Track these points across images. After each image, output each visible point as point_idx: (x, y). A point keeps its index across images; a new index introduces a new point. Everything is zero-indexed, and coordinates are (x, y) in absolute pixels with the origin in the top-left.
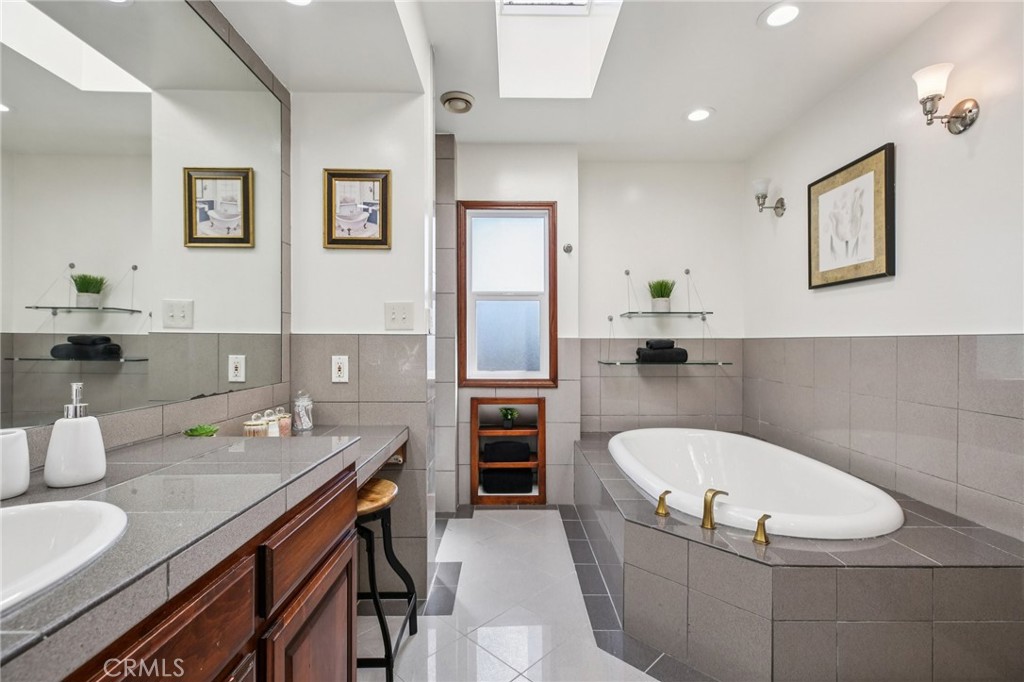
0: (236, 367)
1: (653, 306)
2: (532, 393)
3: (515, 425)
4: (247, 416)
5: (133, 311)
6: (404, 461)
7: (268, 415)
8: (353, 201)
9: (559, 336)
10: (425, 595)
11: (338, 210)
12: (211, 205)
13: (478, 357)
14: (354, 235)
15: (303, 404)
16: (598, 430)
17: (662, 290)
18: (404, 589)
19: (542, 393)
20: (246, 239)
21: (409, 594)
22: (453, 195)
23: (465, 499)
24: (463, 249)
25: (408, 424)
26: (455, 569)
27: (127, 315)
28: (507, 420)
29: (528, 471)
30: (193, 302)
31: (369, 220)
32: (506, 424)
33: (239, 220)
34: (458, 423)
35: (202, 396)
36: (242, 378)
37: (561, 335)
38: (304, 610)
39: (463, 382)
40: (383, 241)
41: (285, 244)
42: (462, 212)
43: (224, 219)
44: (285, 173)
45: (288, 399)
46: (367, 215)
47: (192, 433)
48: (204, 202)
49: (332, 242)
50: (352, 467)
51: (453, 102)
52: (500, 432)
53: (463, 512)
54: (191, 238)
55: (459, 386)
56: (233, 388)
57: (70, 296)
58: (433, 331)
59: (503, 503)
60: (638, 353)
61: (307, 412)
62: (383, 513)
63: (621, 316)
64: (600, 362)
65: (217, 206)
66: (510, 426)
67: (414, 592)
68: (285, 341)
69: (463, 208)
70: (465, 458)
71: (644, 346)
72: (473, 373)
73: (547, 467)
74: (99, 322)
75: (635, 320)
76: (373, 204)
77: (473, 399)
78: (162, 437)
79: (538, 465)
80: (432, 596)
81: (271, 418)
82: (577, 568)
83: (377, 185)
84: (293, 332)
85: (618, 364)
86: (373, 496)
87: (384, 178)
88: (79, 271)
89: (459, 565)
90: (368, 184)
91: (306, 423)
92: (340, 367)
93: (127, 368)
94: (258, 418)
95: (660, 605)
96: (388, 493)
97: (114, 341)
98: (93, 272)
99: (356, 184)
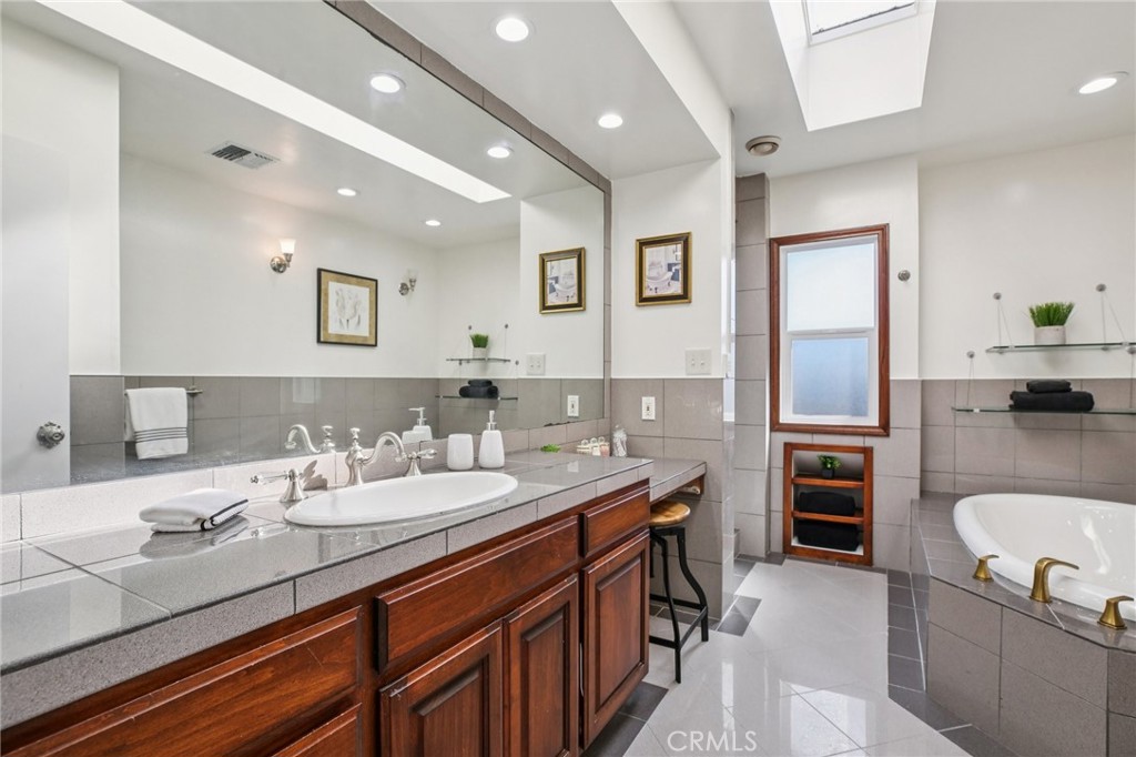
0: (573, 405)
1: (1037, 336)
2: (858, 442)
3: (835, 475)
4: (579, 442)
5: (505, 361)
6: (702, 491)
7: (594, 442)
8: (659, 263)
9: (891, 378)
10: (719, 616)
11: (647, 272)
12: (556, 279)
13: (794, 400)
14: (661, 293)
15: (620, 436)
16: (951, 491)
17: (1051, 316)
18: (698, 602)
19: (869, 442)
20: (580, 304)
21: (701, 606)
22: (764, 234)
23: (777, 547)
24: (776, 288)
25: (705, 460)
26: (754, 604)
27: (501, 364)
28: (827, 469)
29: (852, 527)
30: (544, 356)
31: (673, 278)
32: (825, 473)
33: (575, 289)
34: (770, 468)
35: (551, 425)
36: (577, 414)
37: (894, 376)
38: (608, 567)
39: (776, 426)
40: (684, 296)
41: (607, 305)
42: (775, 250)
43: (564, 292)
44: (607, 248)
45: (608, 432)
46: (670, 274)
47: (545, 449)
48: (552, 279)
49: (643, 300)
50: (646, 482)
51: (758, 147)
52: (818, 482)
53: (771, 558)
54: (544, 307)
55: (772, 430)
56: (570, 421)
57: (468, 350)
58: (732, 374)
59: (819, 557)
60: (1012, 397)
61: (622, 443)
62: (678, 530)
63: (988, 351)
64: (953, 409)
65: (561, 280)
66: (830, 475)
67: (706, 605)
68: (607, 384)
69: (775, 245)
70: (778, 504)
71: (1024, 389)
72: (786, 417)
73: (874, 525)
74: (485, 369)
75: (1008, 355)
76: (675, 264)
77: (786, 444)
78: (528, 450)
79: (863, 522)
80: (727, 619)
81: (596, 444)
82: (890, 630)
83: (680, 246)
84: (613, 377)
85: (977, 410)
86: (668, 513)
87: (684, 240)
88: (474, 332)
89: (759, 601)
90: (671, 247)
91: (621, 451)
92: (649, 407)
93: (502, 404)
94: (585, 444)
95: (968, 672)
96: (680, 513)
97: (494, 384)
98: (482, 333)
99: (661, 249)
